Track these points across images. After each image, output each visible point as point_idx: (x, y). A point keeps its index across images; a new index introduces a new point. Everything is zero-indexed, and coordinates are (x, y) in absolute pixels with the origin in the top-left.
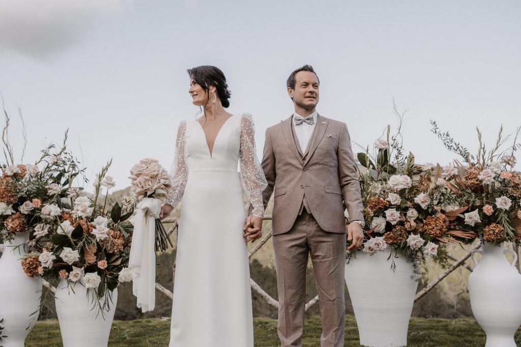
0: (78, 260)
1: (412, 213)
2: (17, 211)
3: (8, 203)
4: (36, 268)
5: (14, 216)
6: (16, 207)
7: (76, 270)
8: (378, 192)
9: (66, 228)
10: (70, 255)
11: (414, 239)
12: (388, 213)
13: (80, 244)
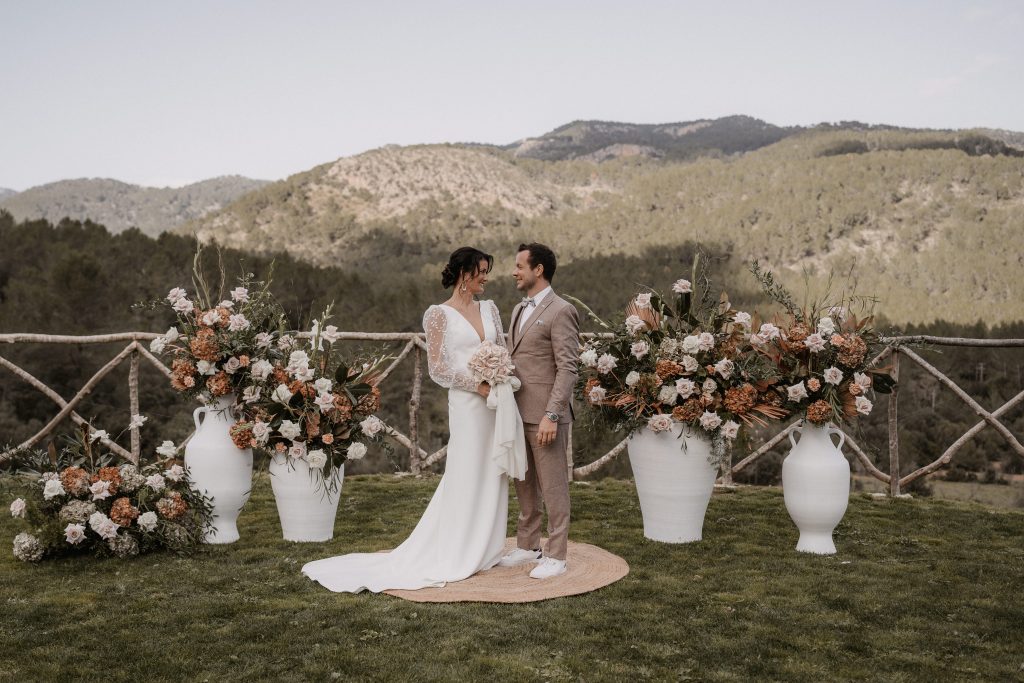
0: (299, 434)
1: (710, 385)
2: (220, 368)
3: (211, 362)
4: (248, 440)
5: (217, 375)
6: (220, 364)
7: (297, 446)
8: (671, 351)
9: (283, 393)
10: (290, 430)
11: (708, 419)
12: (680, 382)
13: (302, 415)
